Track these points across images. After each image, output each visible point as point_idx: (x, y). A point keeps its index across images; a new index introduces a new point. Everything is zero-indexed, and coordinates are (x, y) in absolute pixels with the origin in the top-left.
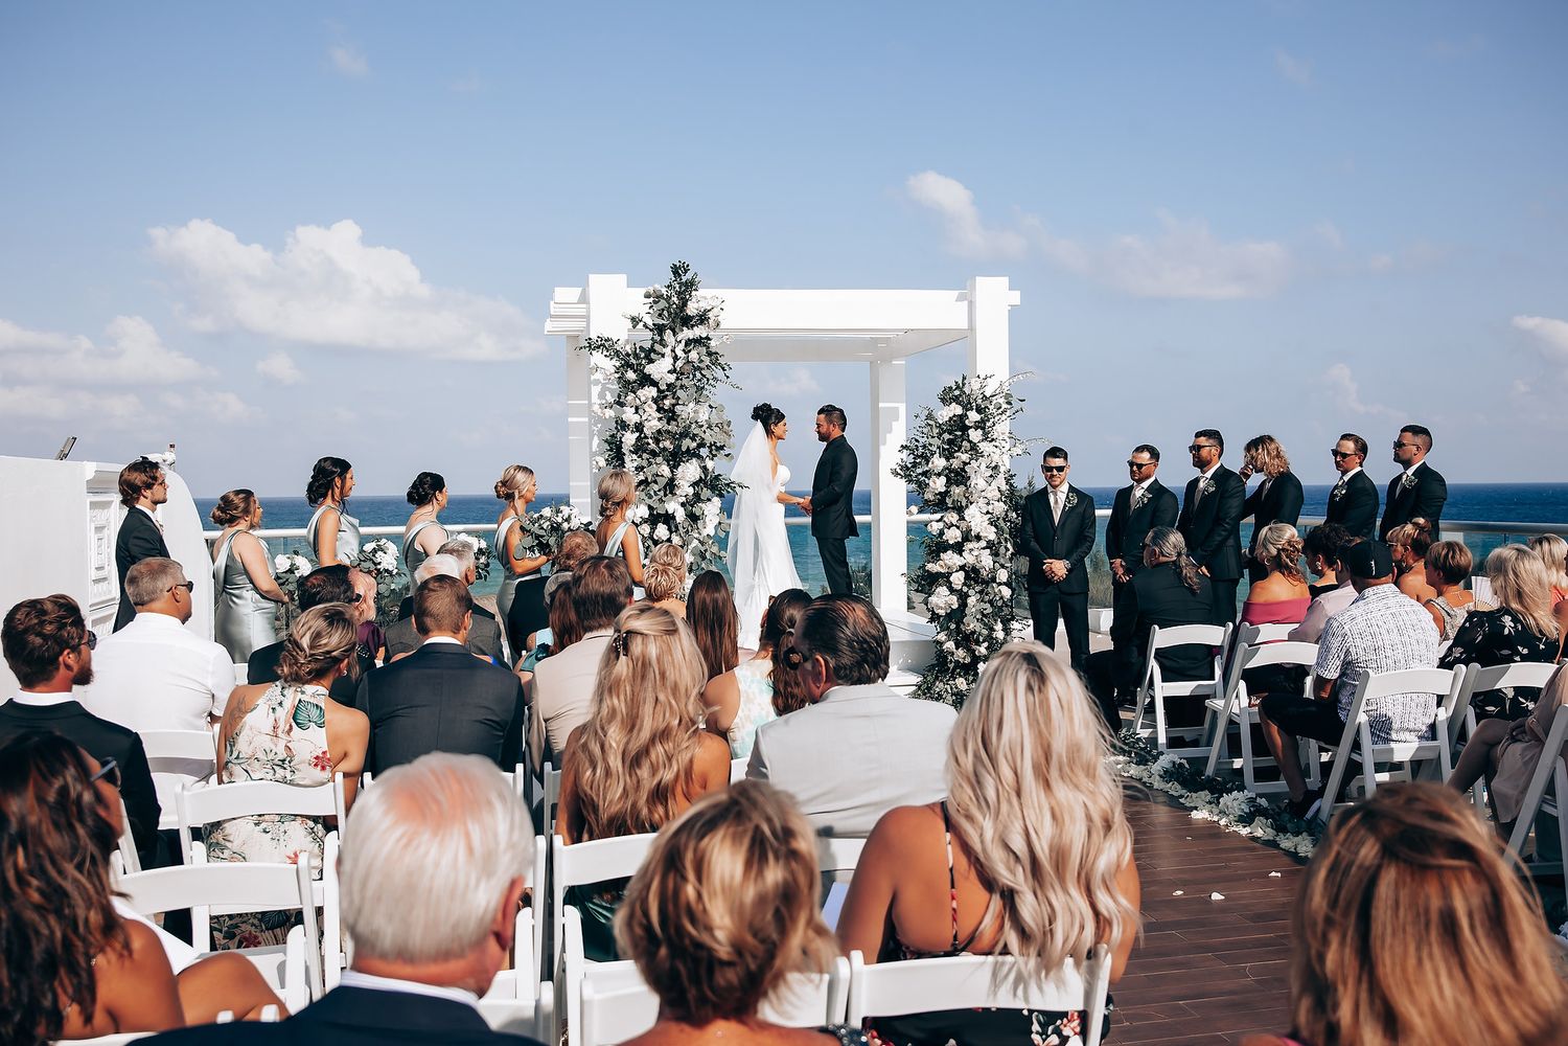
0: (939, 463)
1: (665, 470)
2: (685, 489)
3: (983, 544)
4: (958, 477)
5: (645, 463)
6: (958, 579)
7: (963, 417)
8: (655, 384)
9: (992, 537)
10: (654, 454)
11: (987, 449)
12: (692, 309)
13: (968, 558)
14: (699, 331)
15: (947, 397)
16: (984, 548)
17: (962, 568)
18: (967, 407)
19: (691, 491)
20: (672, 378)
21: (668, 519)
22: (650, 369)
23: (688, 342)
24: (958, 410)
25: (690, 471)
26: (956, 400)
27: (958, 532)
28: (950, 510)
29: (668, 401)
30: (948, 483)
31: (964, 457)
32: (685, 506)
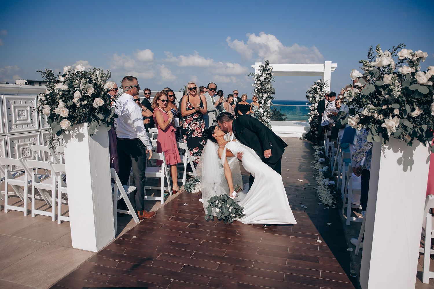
0: (311, 95)
1: (261, 95)
2: (264, 98)
4: (314, 98)
5: (258, 94)
6: (313, 116)
7: (317, 87)
8: (260, 81)
10: (260, 92)
12: (267, 68)
13: (315, 112)
14: (269, 72)
15: (315, 83)
17: (314, 114)
18: (318, 85)
19: (265, 99)
20: (263, 80)
21: (261, 103)
22: (260, 78)
23: (267, 74)
24: (316, 86)
25: (266, 95)
26: (316, 84)
27: (313, 108)
28: (313, 104)
29: (263, 84)
30: (313, 99)
31: (316, 94)
32: (264, 101)
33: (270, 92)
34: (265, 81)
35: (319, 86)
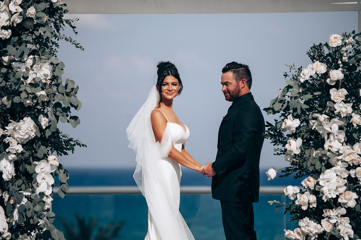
3: (343, 211)
9: (352, 204)
11: (344, 110)
16: (343, 216)
24: (321, 68)
26: (321, 58)
27: (313, 198)
28: (309, 174)
29: (6, 59)
30: (306, 145)
31: (322, 117)
32: (17, 164)
33: (49, 110)
34: (20, 42)
35: (337, 68)
